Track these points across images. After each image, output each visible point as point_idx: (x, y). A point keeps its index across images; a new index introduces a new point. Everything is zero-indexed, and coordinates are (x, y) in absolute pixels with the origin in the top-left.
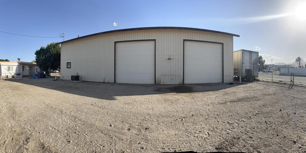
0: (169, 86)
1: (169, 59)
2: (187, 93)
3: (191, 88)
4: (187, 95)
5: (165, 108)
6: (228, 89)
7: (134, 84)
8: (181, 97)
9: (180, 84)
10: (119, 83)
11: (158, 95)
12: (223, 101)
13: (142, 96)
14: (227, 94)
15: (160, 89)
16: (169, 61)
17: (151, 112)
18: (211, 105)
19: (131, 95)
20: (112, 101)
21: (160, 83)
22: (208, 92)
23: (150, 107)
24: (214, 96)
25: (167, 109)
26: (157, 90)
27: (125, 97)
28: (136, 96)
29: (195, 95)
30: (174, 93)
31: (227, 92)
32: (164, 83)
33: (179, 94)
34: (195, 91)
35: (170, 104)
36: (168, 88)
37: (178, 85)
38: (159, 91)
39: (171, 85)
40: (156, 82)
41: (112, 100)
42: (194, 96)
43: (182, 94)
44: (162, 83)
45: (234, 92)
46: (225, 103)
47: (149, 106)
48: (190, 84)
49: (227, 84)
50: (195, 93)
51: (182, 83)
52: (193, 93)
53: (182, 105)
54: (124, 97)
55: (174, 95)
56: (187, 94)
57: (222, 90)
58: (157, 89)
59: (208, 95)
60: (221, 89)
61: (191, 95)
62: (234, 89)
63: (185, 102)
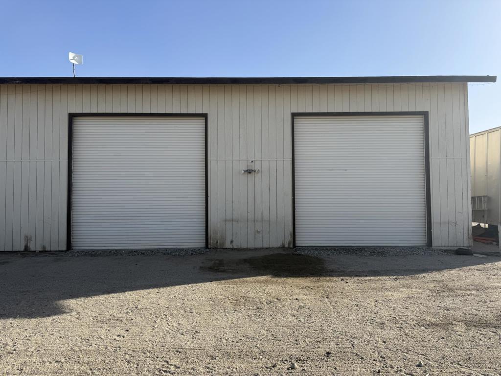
0: (249, 255)
1: (249, 172)
2: (308, 276)
3: (319, 261)
4: (308, 285)
5: (234, 326)
6: (453, 273)
7: (136, 251)
8: (288, 289)
9: (283, 247)
10: (82, 251)
11: (215, 284)
12: (434, 315)
13: (162, 290)
14: (449, 290)
15: (221, 263)
16: (250, 176)
17: (187, 342)
18: (393, 326)
19: (125, 291)
20: (48, 320)
21: (223, 244)
22: (376, 278)
23: (186, 324)
24: (398, 295)
25: (241, 331)
26: (211, 269)
27: (102, 298)
28: (142, 291)
29: (332, 284)
30: (264, 278)
31: (451, 285)
32: (236, 245)
33: (279, 280)
34: (332, 271)
35: (252, 312)
36: (245, 261)
37: (276, 252)
38: (217, 271)
39: (255, 249)
40: (211, 241)
41: (49, 316)
42: (328, 287)
43: (290, 280)
44: (228, 245)
45: (479, 288)
46: (446, 325)
47: (184, 322)
48: (316, 248)
49: (446, 251)
50: (334, 279)
51: (289, 244)
52: (328, 278)
53: (290, 318)
54: (97, 298)
55: (265, 282)
56: (308, 279)
57: (429, 276)
58: (213, 262)
59: (378, 289)
60: (426, 271)
61: (319, 284)
62: (477, 273)
63: (301, 307)
